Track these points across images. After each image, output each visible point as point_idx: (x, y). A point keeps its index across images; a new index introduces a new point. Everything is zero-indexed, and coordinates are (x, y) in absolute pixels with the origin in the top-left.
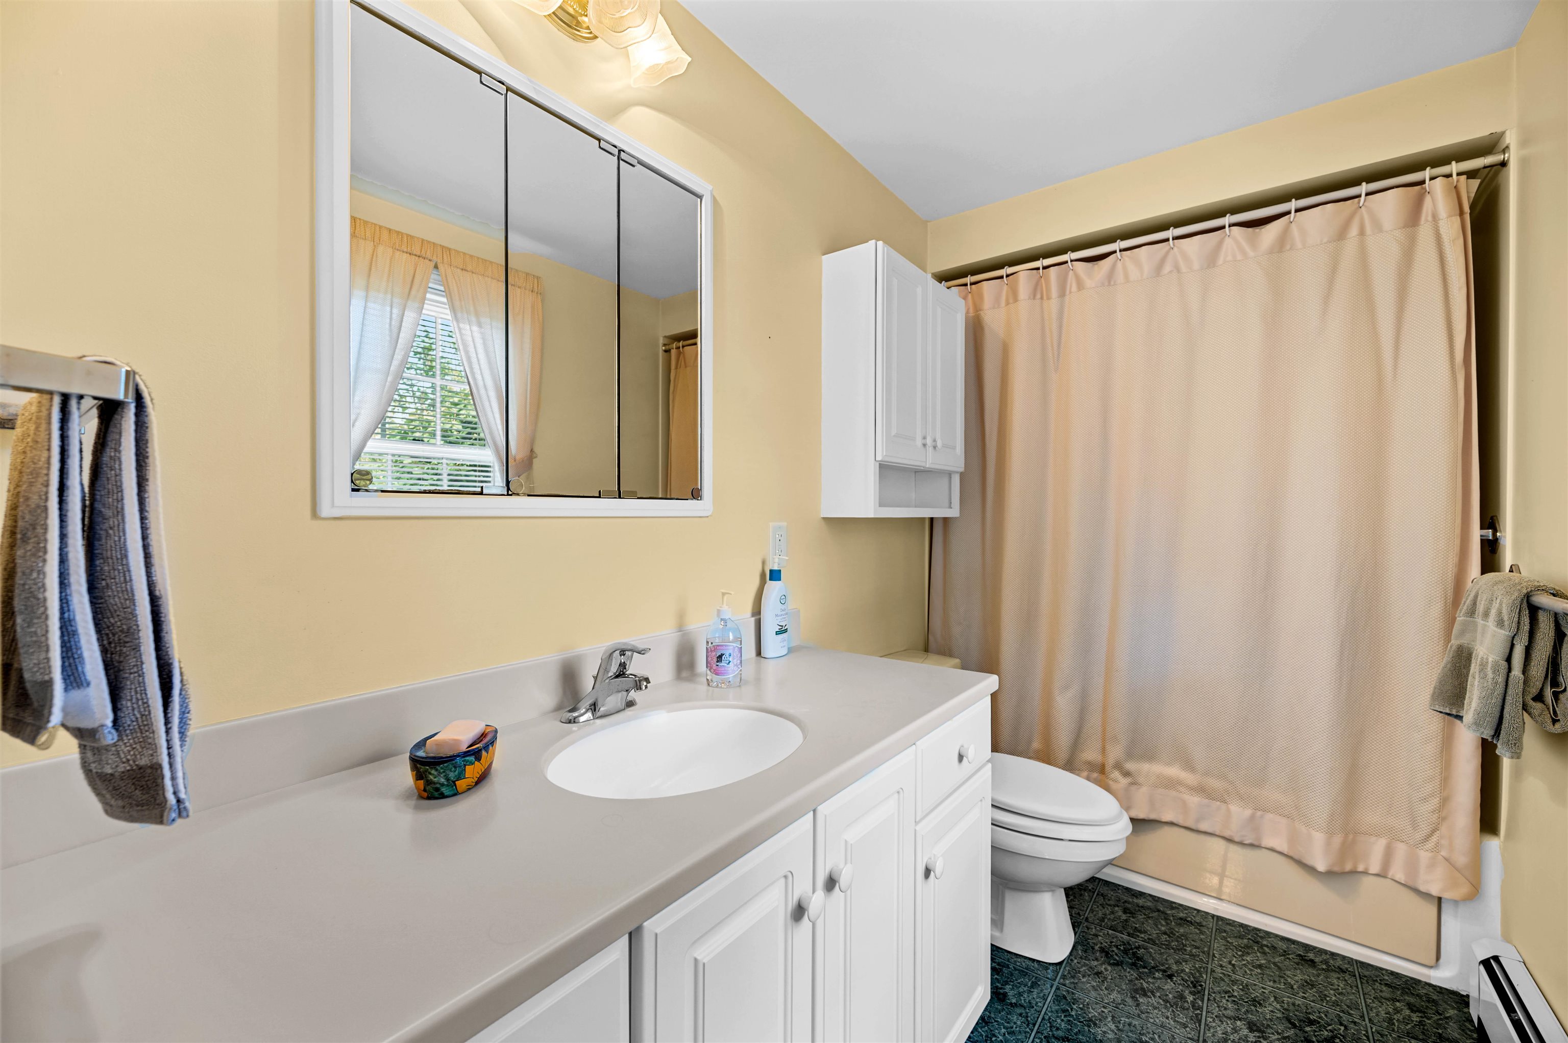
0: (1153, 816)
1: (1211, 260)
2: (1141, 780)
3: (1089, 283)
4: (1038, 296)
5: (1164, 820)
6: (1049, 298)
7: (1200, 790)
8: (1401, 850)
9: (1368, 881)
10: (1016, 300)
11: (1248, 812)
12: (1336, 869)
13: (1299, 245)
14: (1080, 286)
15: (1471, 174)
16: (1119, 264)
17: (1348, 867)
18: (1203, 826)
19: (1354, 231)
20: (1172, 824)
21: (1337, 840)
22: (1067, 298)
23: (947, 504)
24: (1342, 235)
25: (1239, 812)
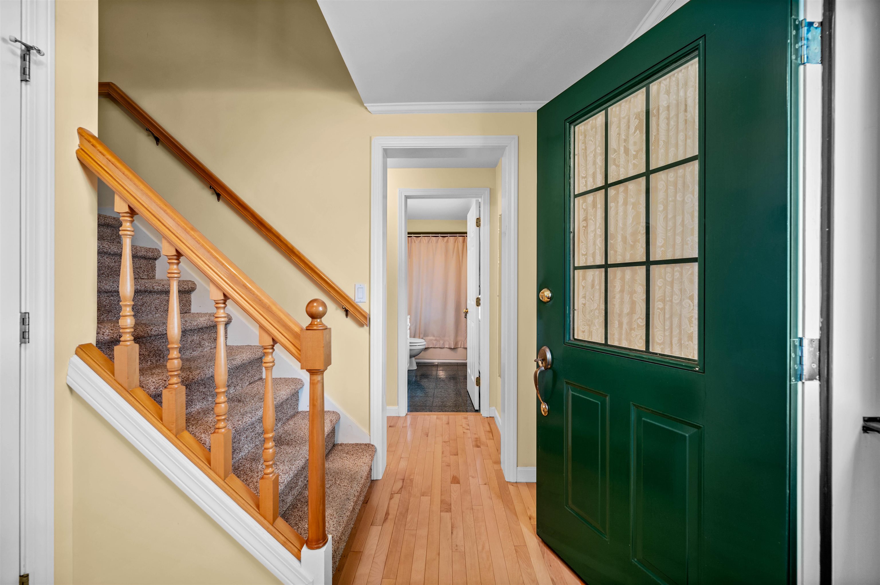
1: (437, 242)
3: (416, 242)
7: (436, 340)
9: (458, 349)
11: (443, 342)
12: (455, 348)
13: (449, 242)
14: (415, 242)
16: (422, 239)
18: (436, 347)
19: (457, 242)
20: (431, 348)
24: (455, 242)
25: (441, 342)
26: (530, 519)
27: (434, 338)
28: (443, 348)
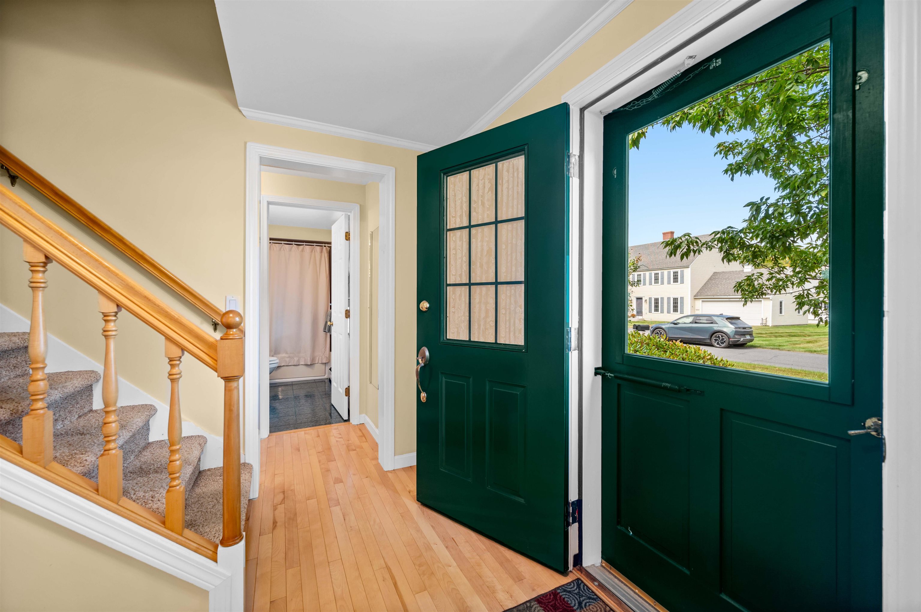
0: (280, 365)
1: (290, 250)
7: (289, 357)
8: (320, 357)
9: (316, 365)
11: (297, 359)
12: (312, 364)
13: (305, 251)
15: (327, 247)
17: (313, 363)
18: (290, 364)
19: (314, 251)
20: (284, 366)
21: (312, 359)
24: (312, 251)
25: (296, 359)
26: (409, 492)
27: (287, 355)
28: (298, 365)
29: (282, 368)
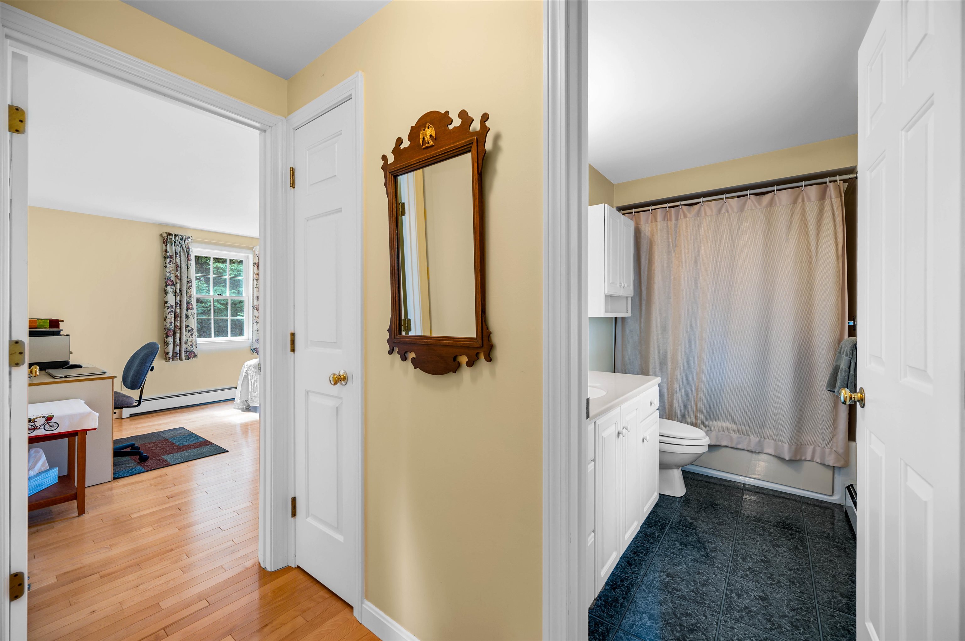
0: (718, 444)
1: (742, 209)
2: (712, 429)
3: (689, 215)
4: (666, 220)
5: (722, 445)
6: (671, 220)
7: (738, 431)
8: (818, 449)
9: (806, 463)
10: (656, 221)
11: (758, 439)
12: (793, 458)
13: (778, 205)
14: (685, 216)
15: (845, 181)
16: (702, 208)
17: (798, 458)
18: (739, 447)
19: (800, 200)
20: (726, 446)
21: (793, 447)
22: (679, 221)
23: (625, 310)
24: (795, 201)
25: (754, 439)
28: (760, 453)
29: (724, 449)
